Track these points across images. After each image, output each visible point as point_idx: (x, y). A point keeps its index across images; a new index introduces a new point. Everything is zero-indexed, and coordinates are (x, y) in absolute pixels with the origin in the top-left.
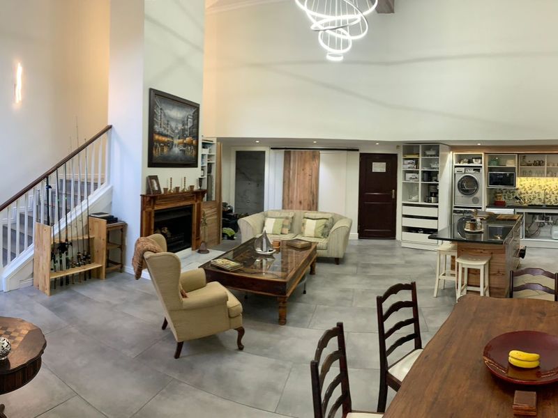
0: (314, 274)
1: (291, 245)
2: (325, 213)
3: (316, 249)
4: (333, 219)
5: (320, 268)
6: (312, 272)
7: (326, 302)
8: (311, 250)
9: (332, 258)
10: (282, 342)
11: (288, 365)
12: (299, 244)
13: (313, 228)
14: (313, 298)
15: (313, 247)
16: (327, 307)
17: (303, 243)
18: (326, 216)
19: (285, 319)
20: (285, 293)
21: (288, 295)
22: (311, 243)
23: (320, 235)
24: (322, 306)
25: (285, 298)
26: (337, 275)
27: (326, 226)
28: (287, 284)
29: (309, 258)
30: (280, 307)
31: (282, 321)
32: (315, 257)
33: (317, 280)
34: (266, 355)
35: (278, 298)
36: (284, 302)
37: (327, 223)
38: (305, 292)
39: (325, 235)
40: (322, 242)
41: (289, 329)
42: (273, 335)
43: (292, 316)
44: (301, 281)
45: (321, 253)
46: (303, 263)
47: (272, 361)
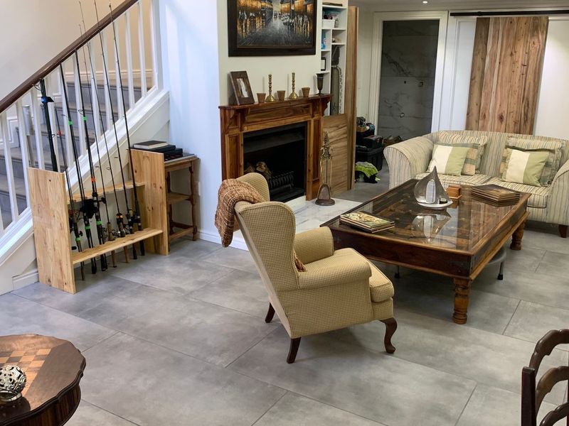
0: (519, 249)
1: (479, 195)
2: (549, 139)
3: (525, 205)
4: (563, 152)
5: (531, 241)
6: (515, 245)
7: (539, 297)
8: (518, 206)
9: (553, 224)
10: (459, 348)
11: (469, 385)
12: (496, 194)
13: (523, 167)
14: (513, 288)
15: (522, 201)
16: (538, 306)
17: (504, 192)
18: (549, 145)
19: (465, 315)
20: (468, 274)
21: (473, 277)
22: (518, 194)
23: (535, 180)
24: (530, 303)
25: (467, 281)
26: (562, 256)
27: (547, 164)
28: (473, 258)
29: (513, 220)
30: (457, 295)
31: (460, 317)
32: (523, 219)
33: (522, 259)
34: (430, 365)
35: (455, 280)
36: (465, 288)
37: (552, 160)
38: (500, 277)
39: (545, 180)
40: (538, 194)
41: (469, 332)
42: (442, 337)
43: (476, 312)
44: (494, 258)
45: (534, 213)
46: (501, 228)
47: (441, 374)
